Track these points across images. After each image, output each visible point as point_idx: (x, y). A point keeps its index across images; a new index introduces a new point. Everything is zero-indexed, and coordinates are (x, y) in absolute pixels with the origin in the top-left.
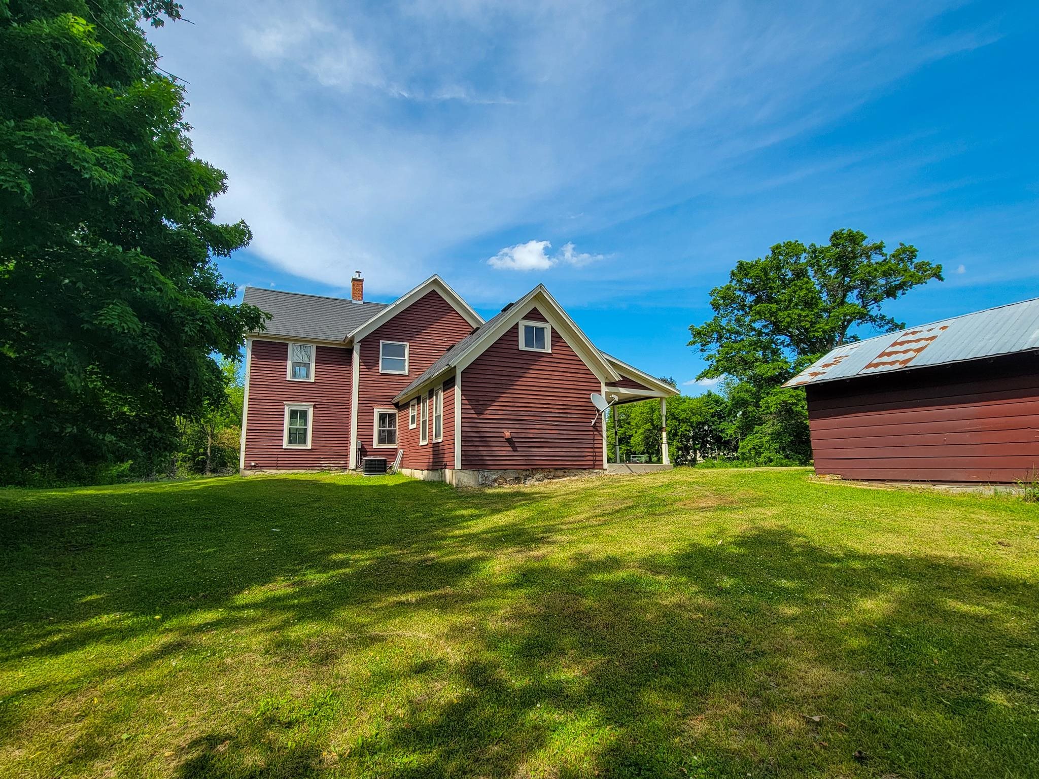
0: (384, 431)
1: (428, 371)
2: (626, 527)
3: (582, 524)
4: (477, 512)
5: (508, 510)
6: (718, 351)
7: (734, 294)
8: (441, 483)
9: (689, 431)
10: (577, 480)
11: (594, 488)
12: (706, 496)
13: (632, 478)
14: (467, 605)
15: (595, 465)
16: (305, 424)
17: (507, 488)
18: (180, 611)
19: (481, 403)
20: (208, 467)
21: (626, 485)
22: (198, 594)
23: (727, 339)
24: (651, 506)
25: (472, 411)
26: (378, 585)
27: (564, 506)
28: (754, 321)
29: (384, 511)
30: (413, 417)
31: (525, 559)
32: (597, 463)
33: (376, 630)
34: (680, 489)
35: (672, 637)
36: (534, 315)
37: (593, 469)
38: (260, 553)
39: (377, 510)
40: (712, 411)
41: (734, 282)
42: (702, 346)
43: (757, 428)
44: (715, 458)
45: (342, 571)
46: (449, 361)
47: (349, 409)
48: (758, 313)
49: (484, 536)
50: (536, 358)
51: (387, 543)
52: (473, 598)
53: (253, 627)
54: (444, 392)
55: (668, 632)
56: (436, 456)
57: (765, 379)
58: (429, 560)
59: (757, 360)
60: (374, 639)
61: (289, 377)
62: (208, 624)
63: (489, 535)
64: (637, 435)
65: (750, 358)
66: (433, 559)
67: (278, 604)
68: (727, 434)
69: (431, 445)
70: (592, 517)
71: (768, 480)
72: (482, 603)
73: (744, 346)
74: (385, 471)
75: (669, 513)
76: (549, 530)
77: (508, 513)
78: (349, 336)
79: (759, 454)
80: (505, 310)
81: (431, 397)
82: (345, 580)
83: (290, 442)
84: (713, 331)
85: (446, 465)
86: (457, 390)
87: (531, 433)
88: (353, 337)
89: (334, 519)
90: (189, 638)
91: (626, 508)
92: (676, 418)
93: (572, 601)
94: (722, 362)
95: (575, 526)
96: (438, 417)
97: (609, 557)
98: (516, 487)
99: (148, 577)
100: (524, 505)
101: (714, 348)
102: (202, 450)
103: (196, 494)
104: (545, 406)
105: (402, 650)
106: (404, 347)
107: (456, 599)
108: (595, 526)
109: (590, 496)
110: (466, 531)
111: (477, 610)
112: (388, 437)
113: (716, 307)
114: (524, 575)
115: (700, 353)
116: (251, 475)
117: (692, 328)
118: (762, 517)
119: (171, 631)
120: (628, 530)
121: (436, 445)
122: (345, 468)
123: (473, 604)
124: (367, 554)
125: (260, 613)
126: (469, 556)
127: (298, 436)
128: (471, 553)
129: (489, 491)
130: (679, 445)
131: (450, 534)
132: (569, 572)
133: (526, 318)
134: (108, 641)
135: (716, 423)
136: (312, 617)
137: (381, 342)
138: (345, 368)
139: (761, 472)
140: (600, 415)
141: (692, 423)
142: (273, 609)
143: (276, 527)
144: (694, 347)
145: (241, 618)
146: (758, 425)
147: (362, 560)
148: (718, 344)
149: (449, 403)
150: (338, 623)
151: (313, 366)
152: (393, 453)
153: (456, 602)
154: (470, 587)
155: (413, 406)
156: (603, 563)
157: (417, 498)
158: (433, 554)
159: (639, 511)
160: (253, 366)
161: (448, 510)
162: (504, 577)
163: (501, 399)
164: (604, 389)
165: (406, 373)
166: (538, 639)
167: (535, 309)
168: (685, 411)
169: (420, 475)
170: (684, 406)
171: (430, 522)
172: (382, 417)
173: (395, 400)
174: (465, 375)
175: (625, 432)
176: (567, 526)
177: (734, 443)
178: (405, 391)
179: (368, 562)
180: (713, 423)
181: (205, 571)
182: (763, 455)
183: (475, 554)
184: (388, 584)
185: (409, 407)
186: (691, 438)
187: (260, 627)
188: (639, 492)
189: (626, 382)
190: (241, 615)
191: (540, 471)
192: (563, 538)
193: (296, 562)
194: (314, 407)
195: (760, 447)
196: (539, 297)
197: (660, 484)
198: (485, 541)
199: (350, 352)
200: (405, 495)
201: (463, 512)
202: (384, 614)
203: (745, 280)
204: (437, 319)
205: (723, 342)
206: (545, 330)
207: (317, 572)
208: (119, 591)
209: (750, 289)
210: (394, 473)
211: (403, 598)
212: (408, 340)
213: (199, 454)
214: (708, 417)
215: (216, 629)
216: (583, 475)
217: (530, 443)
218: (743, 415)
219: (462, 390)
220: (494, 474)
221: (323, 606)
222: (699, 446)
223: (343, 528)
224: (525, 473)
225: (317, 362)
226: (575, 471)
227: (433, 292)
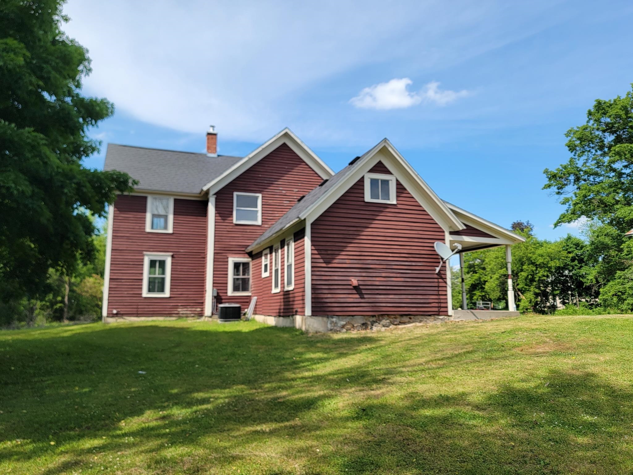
0: (238, 279)
1: (280, 221)
2: (463, 370)
3: (421, 367)
4: (325, 356)
5: (354, 354)
6: (575, 194)
7: (591, 134)
8: (292, 329)
9: (548, 276)
10: (422, 326)
11: (438, 333)
12: (545, 342)
13: (476, 325)
14: (313, 433)
15: (440, 311)
16: (163, 272)
17: (354, 334)
18: (71, 439)
19: (329, 252)
20: (66, 315)
21: (469, 332)
22: (82, 426)
23: (585, 180)
24: (489, 351)
25: (321, 261)
26: (236, 417)
27: (407, 350)
28: (614, 162)
29: (239, 355)
30: (266, 266)
31: (366, 397)
32: (442, 309)
33: (236, 452)
34: (520, 335)
35: (483, 459)
36: (379, 168)
37: (439, 315)
38: (131, 392)
39: (233, 354)
40: (571, 255)
41: (592, 122)
42: (558, 189)
43: (619, 273)
44: (575, 304)
45: (204, 407)
46: (300, 213)
47: (204, 258)
48: (618, 153)
49: (331, 377)
50: (381, 209)
51: (243, 384)
52: (318, 428)
53: (134, 450)
54: (295, 241)
55: (481, 455)
56: (287, 303)
57: (627, 222)
58: (281, 398)
59: (617, 202)
60: (234, 458)
61: (148, 229)
62: (96, 448)
63: (336, 376)
64: (492, 280)
65: (609, 200)
66: (284, 397)
67: (152, 432)
68: (588, 279)
69: (282, 293)
70: (432, 361)
71: (613, 326)
72: (325, 432)
73: (603, 188)
74: (239, 318)
75: (505, 358)
76: (390, 372)
77: (354, 356)
78: (205, 189)
79: (621, 300)
80: (352, 163)
81: (282, 247)
82: (207, 413)
83: (150, 290)
84: (569, 174)
85: (296, 311)
86: (307, 241)
87: (377, 281)
88: (209, 189)
89: (194, 363)
90: (83, 458)
91: (464, 353)
92: (533, 263)
93: (403, 431)
94: (579, 205)
95: (416, 368)
96: (289, 266)
97: (441, 395)
98: (363, 333)
99: (36, 412)
100: (369, 349)
101: (570, 190)
102: (59, 298)
103: (65, 340)
104: (391, 255)
105: (258, 466)
106: (257, 198)
107: (303, 429)
108: (433, 368)
109: (433, 341)
110: (314, 373)
111: (322, 437)
112: (241, 285)
113: (572, 148)
114: (364, 410)
115: (557, 196)
116: (113, 322)
117: (546, 172)
118: (594, 362)
119: (67, 453)
120: (464, 373)
121: (286, 294)
122: (201, 315)
123: (318, 432)
124: (227, 392)
125: (138, 439)
126: (316, 394)
127: (156, 285)
128: (317, 392)
129: (336, 336)
130: (537, 291)
131: (300, 376)
132: (404, 408)
133: (371, 171)
134: (18, 460)
135: (576, 267)
136: (183, 442)
137: (235, 194)
138: (201, 219)
139: (608, 319)
140: (444, 263)
141: (550, 268)
142: (148, 437)
143: (142, 370)
144: (548, 190)
145: (123, 443)
146: (619, 270)
147: (221, 398)
148: (576, 186)
149: (300, 253)
150: (205, 447)
151: (171, 217)
152: (246, 301)
153: (304, 431)
154: (316, 420)
155: (266, 254)
156: (435, 401)
157: (270, 343)
158: (284, 393)
159: (476, 356)
160: (115, 218)
161: (299, 353)
162: (346, 412)
163: (348, 249)
164: (448, 237)
165: (259, 222)
166: (370, 458)
167: (380, 163)
168: (542, 256)
169: (271, 321)
170: (539, 251)
171: (281, 365)
172: (237, 266)
173: (249, 249)
174: (315, 227)
175: (480, 278)
176: (408, 369)
177: (595, 288)
178: (258, 240)
179: (227, 400)
180: (573, 268)
181: (84, 408)
182: (626, 302)
183: (322, 393)
184: (246, 417)
185: (261, 257)
186: (549, 283)
187: (140, 449)
188: (481, 338)
189: (470, 231)
190: (123, 441)
191: (386, 317)
192: (403, 379)
193: (163, 400)
194: (173, 256)
195: (623, 294)
196: (384, 151)
197: (503, 330)
198: (331, 381)
199: (205, 204)
200: (259, 340)
201: (312, 356)
202: (242, 440)
203: (603, 120)
204: (288, 171)
205: (580, 184)
206: (390, 182)
207: (183, 408)
208: (14, 424)
209: (609, 128)
210: (247, 320)
211: (259, 428)
212: (260, 192)
213: (57, 303)
214: (568, 261)
215: (104, 451)
216: (428, 321)
217: (376, 290)
218: (604, 259)
219: (312, 241)
220: (342, 320)
221: (190, 434)
222: (558, 292)
223: (203, 370)
224: (372, 319)
225: (175, 213)
226: (420, 318)
227: (284, 145)
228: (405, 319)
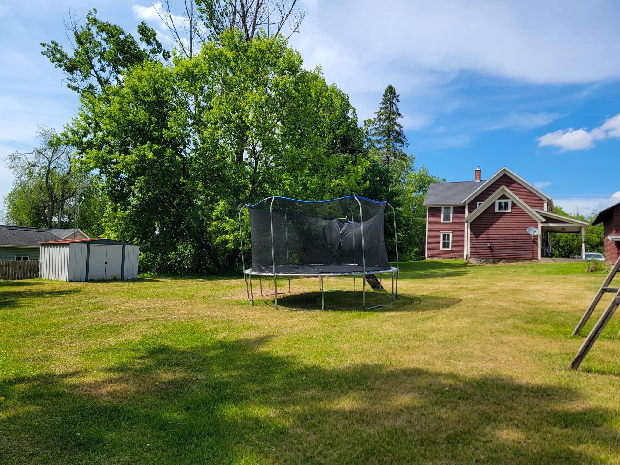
10: (524, 264)
15: (534, 257)
16: (449, 240)
19: (478, 233)
25: (474, 237)
36: (503, 197)
37: (533, 259)
50: (503, 215)
61: (442, 221)
83: (443, 247)
87: (501, 245)
88: (465, 202)
98: (493, 265)
116: (429, 260)
127: (446, 245)
133: (499, 199)
138: (463, 214)
151: (451, 215)
160: (429, 217)
163: (486, 232)
164: (540, 225)
167: (504, 195)
174: (472, 224)
194: (452, 233)
199: (464, 208)
206: (509, 202)
216: (527, 261)
217: (500, 249)
219: (470, 229)
220: (484, 260)
224: (497, 260)
225: (453, 214)
226: (522, 260)
227: (505, 174)
228: (515, 261)
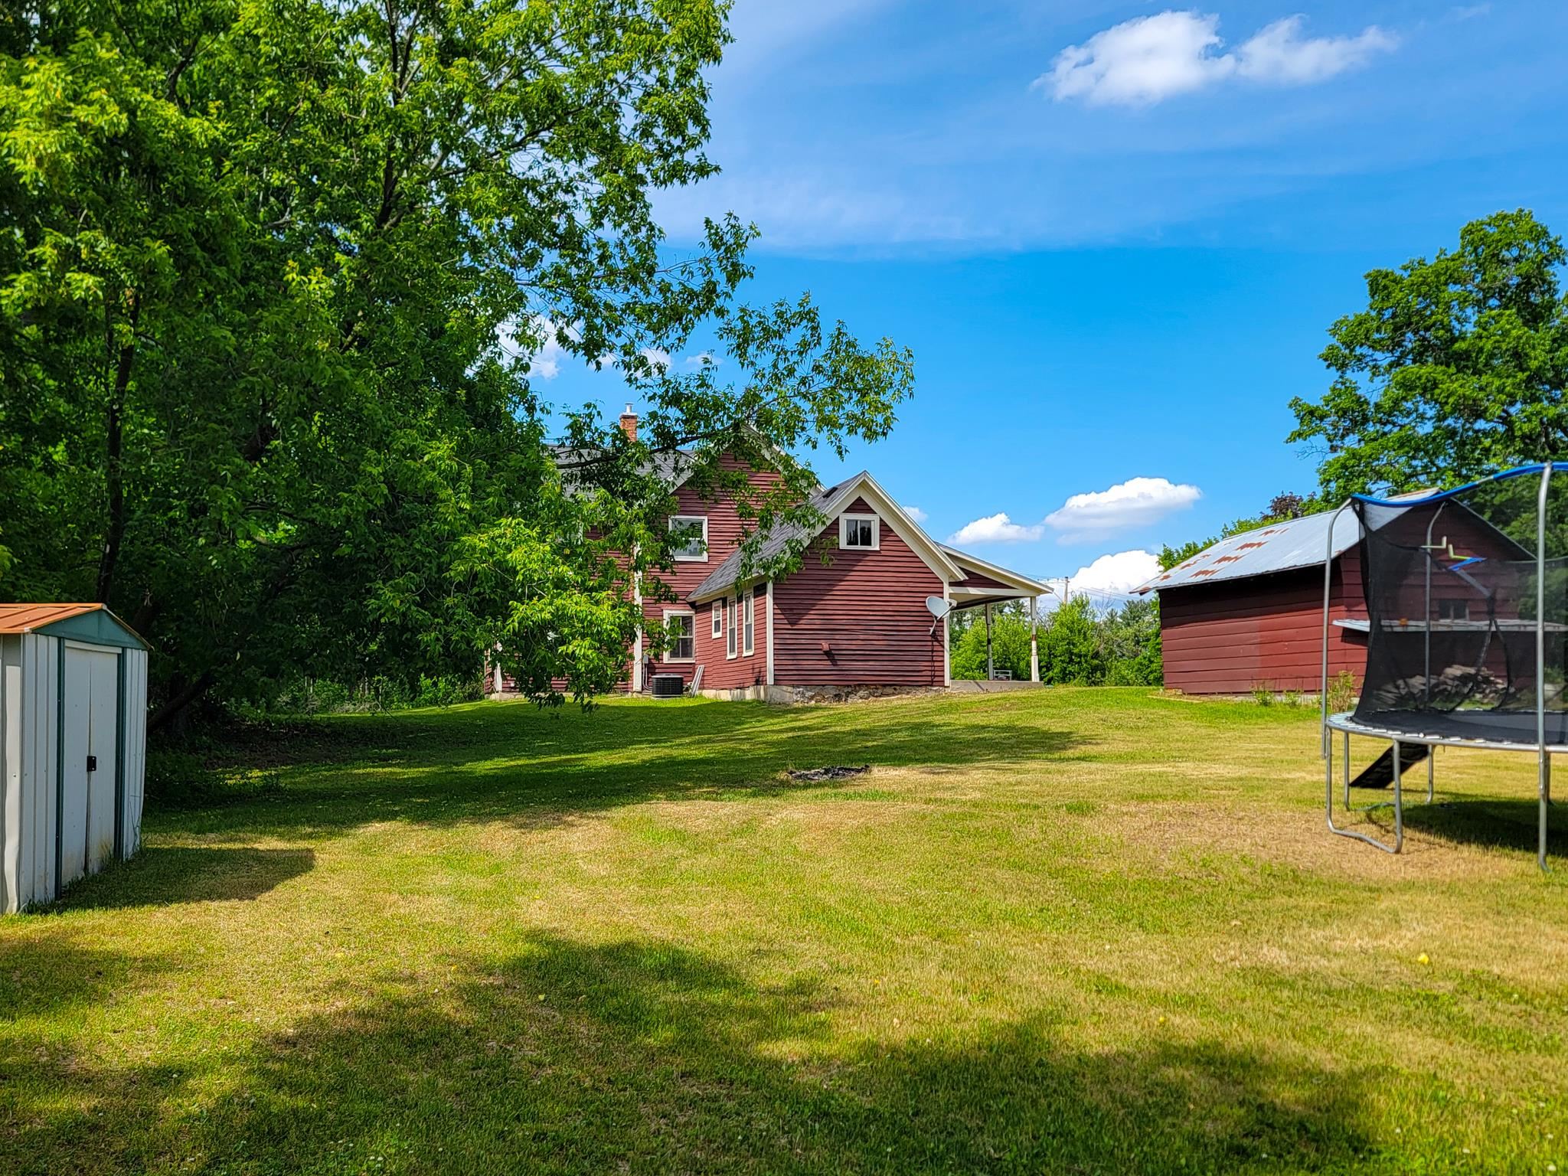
0: (676, 640)
1: (735, 559)
10: (910, 699)
15: (934, 680)
19: (795, 612)
25: (785, 621)
30: (717, 623)
32: (937, 679)
36: (859, 506)
37: (932, 685)
50: (860, 557)
54: (754, 598)
69: (741, 660)
74: (681, 692)
81: (740, 600)
85: (757, 681)
86: (769, 598)
87: (854, 645)
96: (748, 627)
98: (834, 705)
104: (867, 613)
106: (702, 522)
112: (681, 648)
116: (509, 699)
121: (745, 660)
122: (628, 689)
133: (849, 510)
137: (670, 517)
140: (940, 621)
149: (760, 612)
152: (691, 670)
155: (717, 608)
163: (818, 607)
164: (947, 590)
165: (706, 559)
167: (860, 499)
169: (727, 695)
172: (674, 621)
173: (692, 598)
174: (777, 582)
178: (705, 586)
185: (709, 610)
189: (976, 580)
191: (865, 688)
196: (864, 485)
210: (692, 696)
212: (705, 513)
216: (918, 693)
217: (852, 656)
220: (810, 691)
224: (846, 690)
226: (908, 688)
